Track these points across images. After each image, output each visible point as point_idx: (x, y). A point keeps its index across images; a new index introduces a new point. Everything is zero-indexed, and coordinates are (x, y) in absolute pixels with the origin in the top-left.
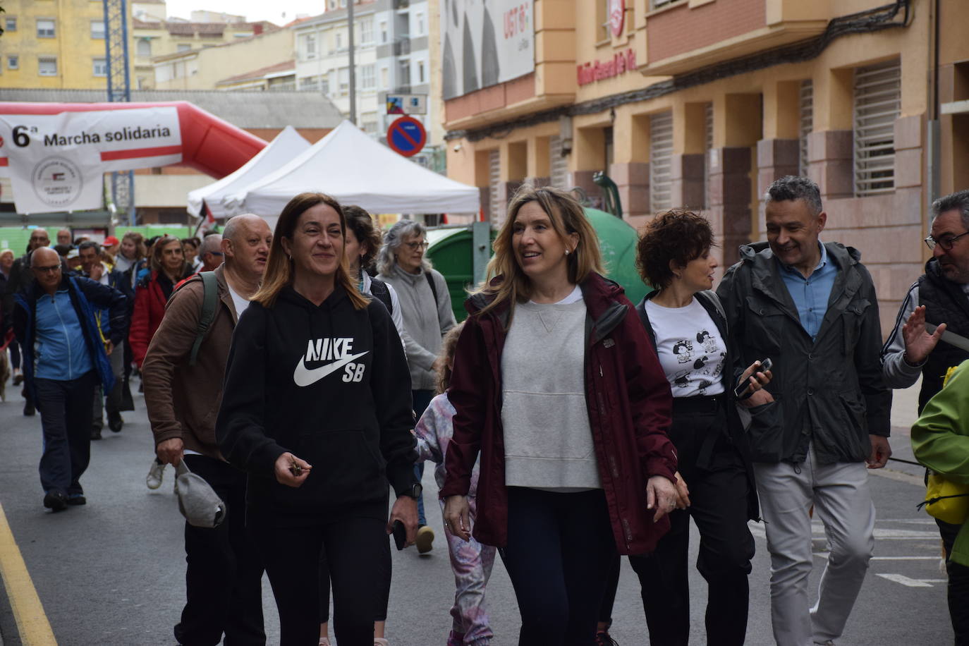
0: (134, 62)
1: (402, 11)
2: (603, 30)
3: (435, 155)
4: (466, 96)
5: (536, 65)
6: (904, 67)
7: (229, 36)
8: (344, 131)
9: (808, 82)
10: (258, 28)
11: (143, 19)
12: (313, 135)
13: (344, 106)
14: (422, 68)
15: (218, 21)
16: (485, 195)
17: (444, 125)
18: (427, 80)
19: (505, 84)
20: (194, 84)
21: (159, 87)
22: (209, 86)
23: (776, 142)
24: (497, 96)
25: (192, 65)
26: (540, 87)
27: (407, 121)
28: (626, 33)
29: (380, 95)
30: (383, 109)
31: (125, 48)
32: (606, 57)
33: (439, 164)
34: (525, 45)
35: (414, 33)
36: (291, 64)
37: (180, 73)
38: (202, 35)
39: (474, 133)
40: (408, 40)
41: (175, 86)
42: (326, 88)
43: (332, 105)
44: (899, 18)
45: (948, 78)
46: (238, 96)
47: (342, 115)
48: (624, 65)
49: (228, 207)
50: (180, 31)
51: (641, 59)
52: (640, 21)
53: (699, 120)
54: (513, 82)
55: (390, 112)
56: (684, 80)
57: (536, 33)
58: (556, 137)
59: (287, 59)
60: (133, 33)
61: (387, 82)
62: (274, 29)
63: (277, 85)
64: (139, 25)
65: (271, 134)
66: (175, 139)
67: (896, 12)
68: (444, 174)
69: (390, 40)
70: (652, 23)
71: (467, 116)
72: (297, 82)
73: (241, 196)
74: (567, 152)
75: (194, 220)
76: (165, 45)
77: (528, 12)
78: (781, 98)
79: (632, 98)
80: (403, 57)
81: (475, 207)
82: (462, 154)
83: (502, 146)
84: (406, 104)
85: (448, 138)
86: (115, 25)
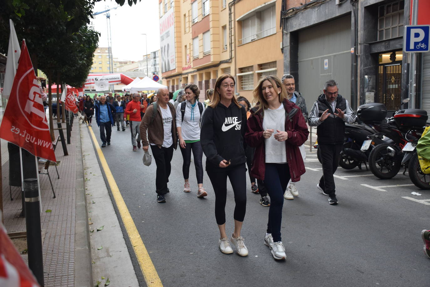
0: (114, 68)
1: (155, 59)
2: (186, 62)
3: (160, 82)
4: (165, 72)
5: (176, 67)
6: (231, 68)
7: (128, 63)
8: (146, 78)
9: (217, 70)
10: (133, 62)
11: (115, 61)
12: (141, 78)
13: (146, 74)
14: (158, 68)
15: (126, 61)
16: (168, 87)
17: (162, 77)
18: (159, 70)
19: (171, 70)
20: (123, 71)
21: (118, 71)
22: (125, 71)
23: (213, 79)
24: (170, 72)
25: (122, 68)
26: (177, 71)
27: (156, 76)
28: (190, 63)
29: (152, 72)
30: (152, 74)
31: (112, 65)
32: (187, 66)
33: (161, 83)
34: (174, 64)
35: (157, 63)
36: (138, 68)
37: (121, 69)
38: (124, 63)
39: (166, 78)
40: (156, 64)
41: (120, 71)
42: (143, 71)
43: (144, 74)
44: (230, 61)
45: (237, 70)
46: (130, 73)
47: (146, 75)
48: (190, 67)
49: (128, 90)
50: (121, 63)
51: (192, 67)
52: (192, 61)
53: (201, 76)
54: (173, 70)
55: (153, 75)
56: (199, 70)
57: (176, 62)
58: (179, 78)
59: (137, 67)
60: (114, 63)
61: (153, 70)
62: (135, 62)
63: (136, 71)
64: (114, 62)
65: (134, 78)
66: (120, 79)
67: (230, 60)
68: (162, 84)
69: (153, 64)
70: (194, 61)
71: (165, 75)
72: (139, 70)
73: (130, 88)
74: (181, 81)
75: (123, 92)
76: (118, 65)
77: (175, 59)
78: (205, 74)
79: (191, 72)
80: (155, 66)
81: (167, 89)
82: (165, 81)
83: (171, 80)
84: (156, 73)
85: (162, 79)
86: (111, 62)
